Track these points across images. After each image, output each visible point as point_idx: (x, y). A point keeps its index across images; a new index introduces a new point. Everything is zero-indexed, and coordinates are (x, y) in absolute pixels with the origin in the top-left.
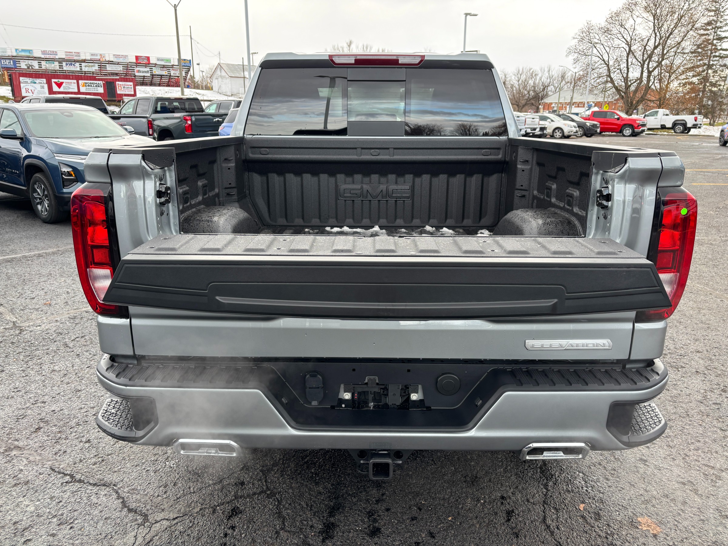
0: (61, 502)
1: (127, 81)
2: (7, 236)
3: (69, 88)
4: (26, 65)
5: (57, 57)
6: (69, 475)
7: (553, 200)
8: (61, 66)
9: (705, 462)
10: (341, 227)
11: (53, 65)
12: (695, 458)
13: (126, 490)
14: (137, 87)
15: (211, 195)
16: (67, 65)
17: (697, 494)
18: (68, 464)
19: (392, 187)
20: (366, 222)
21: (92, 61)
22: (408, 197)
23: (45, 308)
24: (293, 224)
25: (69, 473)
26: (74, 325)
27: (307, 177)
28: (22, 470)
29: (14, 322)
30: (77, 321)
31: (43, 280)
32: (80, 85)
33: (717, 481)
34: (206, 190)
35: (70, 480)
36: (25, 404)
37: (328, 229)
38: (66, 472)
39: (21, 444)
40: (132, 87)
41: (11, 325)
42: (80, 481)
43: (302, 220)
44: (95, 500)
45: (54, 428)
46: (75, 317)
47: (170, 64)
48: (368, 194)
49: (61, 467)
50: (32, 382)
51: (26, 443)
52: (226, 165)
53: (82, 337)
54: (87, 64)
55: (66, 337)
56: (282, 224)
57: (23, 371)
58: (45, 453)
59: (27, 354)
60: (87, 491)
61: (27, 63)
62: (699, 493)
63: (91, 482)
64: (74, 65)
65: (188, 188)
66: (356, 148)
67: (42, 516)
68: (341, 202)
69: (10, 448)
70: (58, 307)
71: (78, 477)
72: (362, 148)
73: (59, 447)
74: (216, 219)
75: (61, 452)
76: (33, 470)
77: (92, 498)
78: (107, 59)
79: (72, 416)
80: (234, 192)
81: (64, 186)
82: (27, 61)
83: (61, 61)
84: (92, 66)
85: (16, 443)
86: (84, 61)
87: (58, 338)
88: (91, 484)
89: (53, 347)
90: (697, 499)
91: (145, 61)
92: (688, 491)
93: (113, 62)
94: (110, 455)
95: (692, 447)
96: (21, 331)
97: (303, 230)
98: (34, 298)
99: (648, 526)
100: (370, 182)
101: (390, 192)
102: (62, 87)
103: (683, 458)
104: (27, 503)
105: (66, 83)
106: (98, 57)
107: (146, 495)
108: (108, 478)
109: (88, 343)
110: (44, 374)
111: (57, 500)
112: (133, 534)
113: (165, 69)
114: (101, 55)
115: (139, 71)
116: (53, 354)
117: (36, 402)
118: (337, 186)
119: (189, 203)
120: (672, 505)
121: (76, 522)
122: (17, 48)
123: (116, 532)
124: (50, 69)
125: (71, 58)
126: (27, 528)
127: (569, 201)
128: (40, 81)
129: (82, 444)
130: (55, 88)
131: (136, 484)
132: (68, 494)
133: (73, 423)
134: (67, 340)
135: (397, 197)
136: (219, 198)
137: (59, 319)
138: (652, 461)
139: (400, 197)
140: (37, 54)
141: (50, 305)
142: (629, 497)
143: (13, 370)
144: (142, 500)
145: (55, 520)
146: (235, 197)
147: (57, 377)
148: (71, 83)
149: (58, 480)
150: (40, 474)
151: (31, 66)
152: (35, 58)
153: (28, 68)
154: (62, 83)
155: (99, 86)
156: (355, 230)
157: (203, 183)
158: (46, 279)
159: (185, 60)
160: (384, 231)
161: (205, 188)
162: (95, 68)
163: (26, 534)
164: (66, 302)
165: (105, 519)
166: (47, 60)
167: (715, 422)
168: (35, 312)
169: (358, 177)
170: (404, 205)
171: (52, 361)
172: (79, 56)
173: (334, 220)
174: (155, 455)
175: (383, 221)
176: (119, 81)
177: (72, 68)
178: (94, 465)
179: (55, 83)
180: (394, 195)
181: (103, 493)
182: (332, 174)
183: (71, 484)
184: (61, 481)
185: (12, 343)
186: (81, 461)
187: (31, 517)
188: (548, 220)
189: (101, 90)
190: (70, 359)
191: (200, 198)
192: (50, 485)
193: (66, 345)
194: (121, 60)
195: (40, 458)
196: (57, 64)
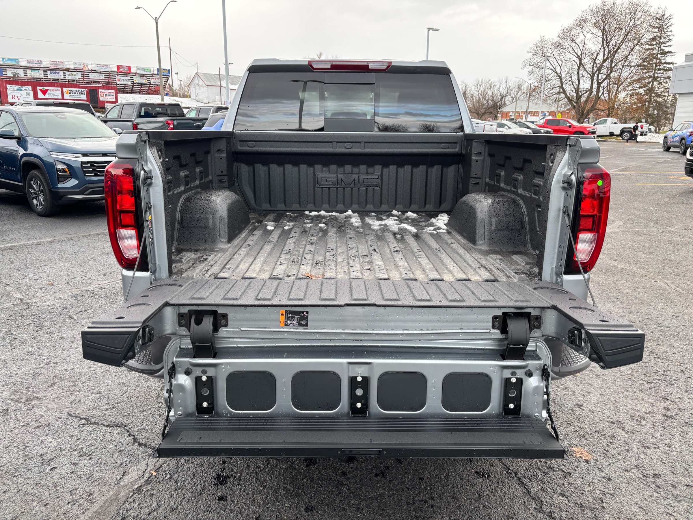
0: (79, 439)
1: (109, 89)
2: (5, 228)
3: (54, 95)
4: (12, 73)
5: (42, 66)
6: (85, 419)
7: (502, 185)
8: (45, 75)
9: (632, 407)
10: (319, 211)
11: (38, 74)
12: (624, 403)
13: (136, 429)
14: (118, 95)
15: (206, 181)
16: (51, 73)
17: (624, 431)
18: (83, 410)
19: (363, 176)
20: (340, 207)
21: (75, 70)
22: (377, 185)
23: (49, 288)
24: (276, 209)
25: (84, 417)
26: (77, 301)
27: (288, 167)
28: (42, 416)
29: (21, 299)
30: (79, 298)
31: (44, 264)
32: (64, 92)
33: (642, 421)
34: (202, 176)
35: (86, 422)
36: (39, 364)
37: (307, 213)
38: (82, 417)
39: (39, 395)
40: (114, 94)
41: (19, 302)
42: (95, 423)
43: (284, 205)
44: (109, 438)
45: (68, 383)
46: (76, 295)
47: (150, 74)
48: (343, 182)
49: (77, 412)
50: (44, 347)
51: (44, 395)
52: (219, 155)
53: (85, 311)
54: (70, 73)
55: (71, 311)
56: (266, 209)
57: (35, 338)
58: (62, 403)
59: (37, 324)
60: (102, 431)
61: (13, 71)
62: (626, 430)
63: (105, 424)
64: (58, 73)
65: (188, 173)
66: (331, 142)
67: (64, 450)
68: (318, 190)
69: (30, 399)
70: (60, 287)
71: (93, 420)
72: (337, 142)
73: (73, 397)
74: (213, 198)
75: (76, 402)
76: (52, 415)
77: (107, 436)
78: (90, 69)
79: (83, 373)
80: (225, 179)
81: (59, 182)
82: (13, 69)
83: (45, 70)
84: (75, 75)
85: (35, 395)
86: (68, 70)
87: (64, 312)
88: (104, 425)
89: (60, 319)
90: (623, 434)
91: (127, 70)
92: (616, 428)
93: (95, 71)
94: (119, 403)
95: (622, 395)
96: (29, 307)
97: (285, 213)
98: (37, 279)
99: (581, 454)
100: (344, 172)
101: (362, 181)
102: (47, 94)
103: (614, 404)
104: (50, 440)
105: (51, 90)
106: (82, 66)
107: (154, 433)
108: (119, 421)
109: (91, 316)
110: (53, 340)
111: (76, 438)
112: (145, 462)
113: (145, 78)
114: (84, 64)
115: (120, 80)
116: (60, 325)
117: (49, 363)
118: (315, 175)
119: (189, 186)
120: (603, 439)
121: (94, 454)
122: (4, 57)
123: (130, 461)
124: (35, 77)
125: (56, 67)
126: (52, 459)
127: (515, 184)
128: (26, 89)
129: (94, 395)
130: (40, 95)
131: (144, 425)
132: (86, 433)
133: (84, 379)
134: (71, 314)
135: (367, 185)
136: (212, 184)
137: (62, 297)
138: (586, 406)
139: (370, 185)
140: (23, 63)
141: (53, 285)
142: (565, 433)
143: (25, 338)
144: (151, 437)
145: (76, 452)
146: (226, 184)
147: (66, 343)
148: (56, 90)
149: (75, 423)
150: (59, 418)
151: (17, 74)
152: (21, 66)
153: (14, 76)
154: (47, 90)
155: (82, 94)
156: (331, 214)
157: (200, 169)
158: (46, 263)
159: (164, 69)
160: (356, 214)
161: (201, 174)
162: (78, 76)
163: (52, 463)
164: (67, 283)
165: (120, 451)
166: (32, 68)
167: (643, 377)
168: (40, 291)
169: (333, 167)
170: (374, 192)
171: (59, 331)
172: (63, 65)
173: (312, 205)
174: (159, 403)
175: (355, 206)
176: (101, 89)
177: (56, 77)
178: (106, 411)
179: (41, 90)
180: (365, 183)
181: (116, 432)
182: (311, 164)
183: (87, 426)
184: (78, 423)
185: (22, 316)
186: (94, 408)
187: (55, 451)
188: (497, 200)
189: (84, 97)
190: (76, 328)
191: (198, 182)
192: (69, 426)
193: (71, 318)
194: (103, 69)
195: (58, 406)
196: (41, 72)
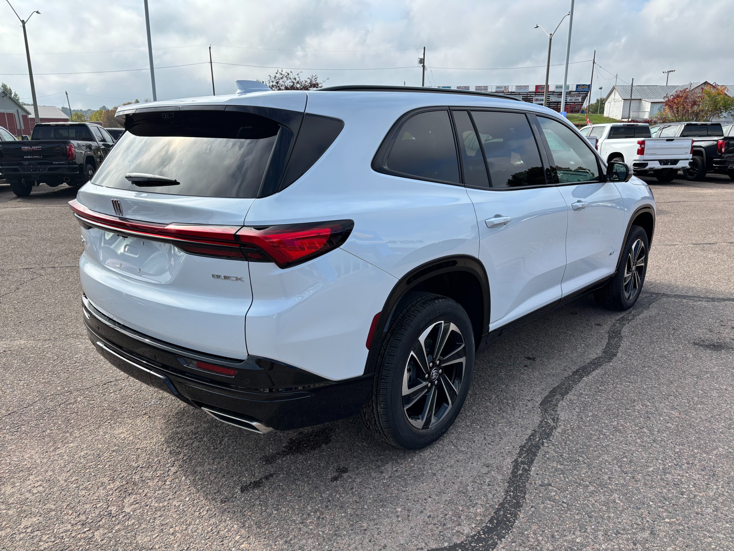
47: (568, 91)
78: (510, 90)
91: (544, 90)
93: (514, 92)
106: (503, 89)
114: (505, 87)
159: (584, 85)
194: (522, 91)
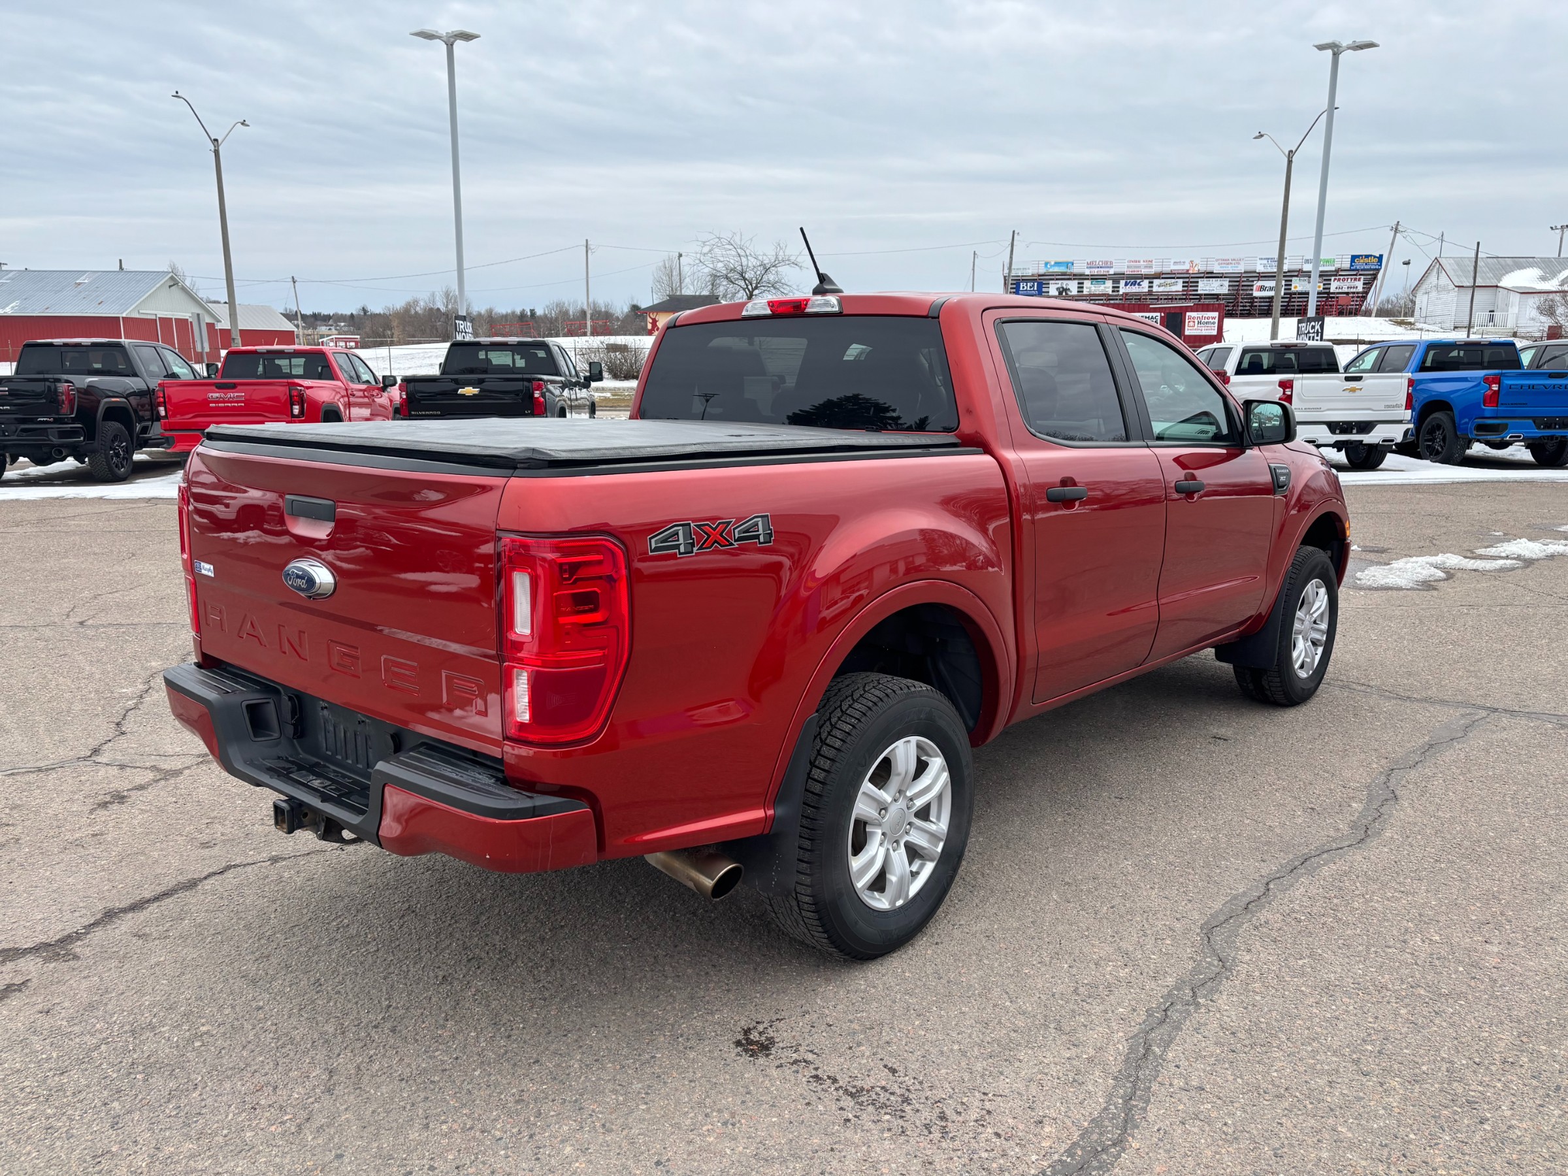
1: (1208, 311)
4: (1057, 289)
5: (1112, 271)
8: (1116, 288)
11: (1102, 287)
14: (1225, 321)
16: (1126, 284)
21: (1173, 275)
40: (1216, 320)
54: (1163, 281)
61: (1059, 286)
78: (1203, 269)
82: (1060, 282)
83: (1116, 278)
84: (1171, 285)
86: (1158, 276)
93: (1212, 273)
106: (1186, 267)
114: (1191, 262)
115: (1262, 288)
122: (1047, 260)
124: (1098, 294)
125: (1137, 271)
140: (1081, 267)
151: (1066, 290)
152: (1074, 275)
153: (1061, 294)
159: (1367, 256)
162: (1178, 287)
166: (1095, 278)
172: (1151, 267)
176: (1192, 311)
177: (1134, 289)
194: (1229, 269)
196: (1109, 284)
